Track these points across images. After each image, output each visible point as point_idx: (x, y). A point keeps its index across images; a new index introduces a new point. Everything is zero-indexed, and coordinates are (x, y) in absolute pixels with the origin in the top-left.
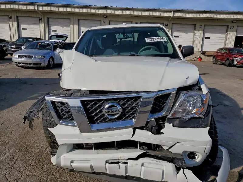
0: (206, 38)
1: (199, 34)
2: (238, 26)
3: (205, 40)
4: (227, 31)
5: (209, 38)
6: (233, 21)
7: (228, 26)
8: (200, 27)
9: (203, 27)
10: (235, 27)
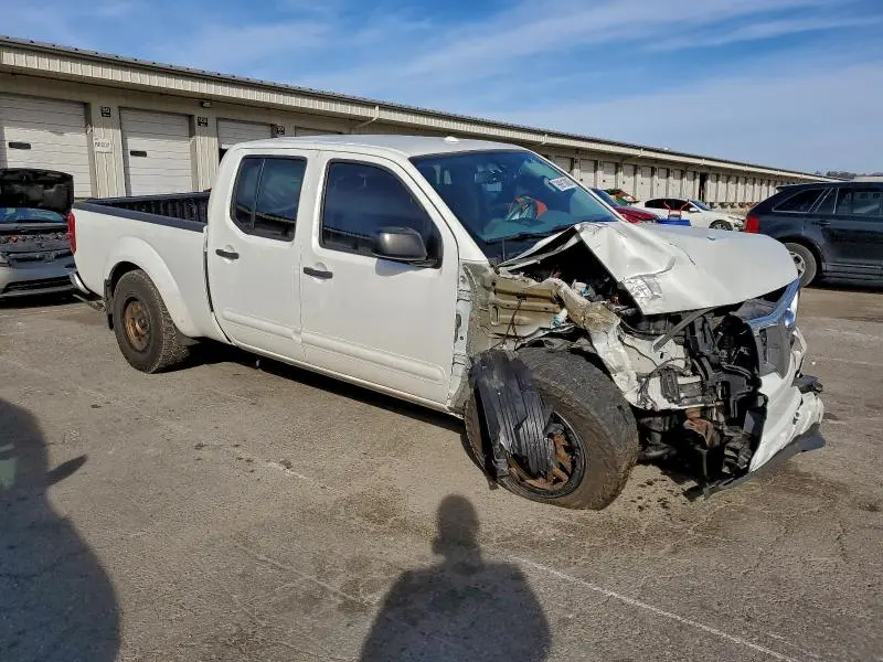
0: (134, 153)
1: (107, 137)
2: (218, 119)
3: (132, 159)
4: (192, 134)
5: (143, 154)
6: (202, 103)
7: (190, 117)
8: (106, 113)
9: (115, 113)
10: (212, 122)
